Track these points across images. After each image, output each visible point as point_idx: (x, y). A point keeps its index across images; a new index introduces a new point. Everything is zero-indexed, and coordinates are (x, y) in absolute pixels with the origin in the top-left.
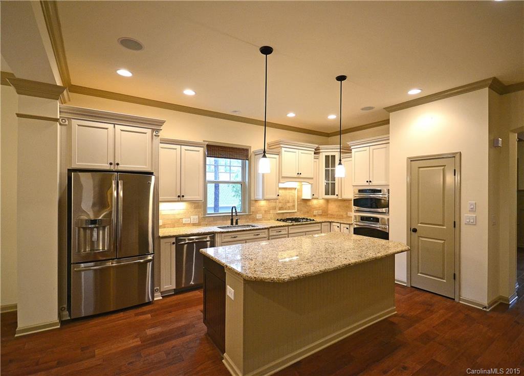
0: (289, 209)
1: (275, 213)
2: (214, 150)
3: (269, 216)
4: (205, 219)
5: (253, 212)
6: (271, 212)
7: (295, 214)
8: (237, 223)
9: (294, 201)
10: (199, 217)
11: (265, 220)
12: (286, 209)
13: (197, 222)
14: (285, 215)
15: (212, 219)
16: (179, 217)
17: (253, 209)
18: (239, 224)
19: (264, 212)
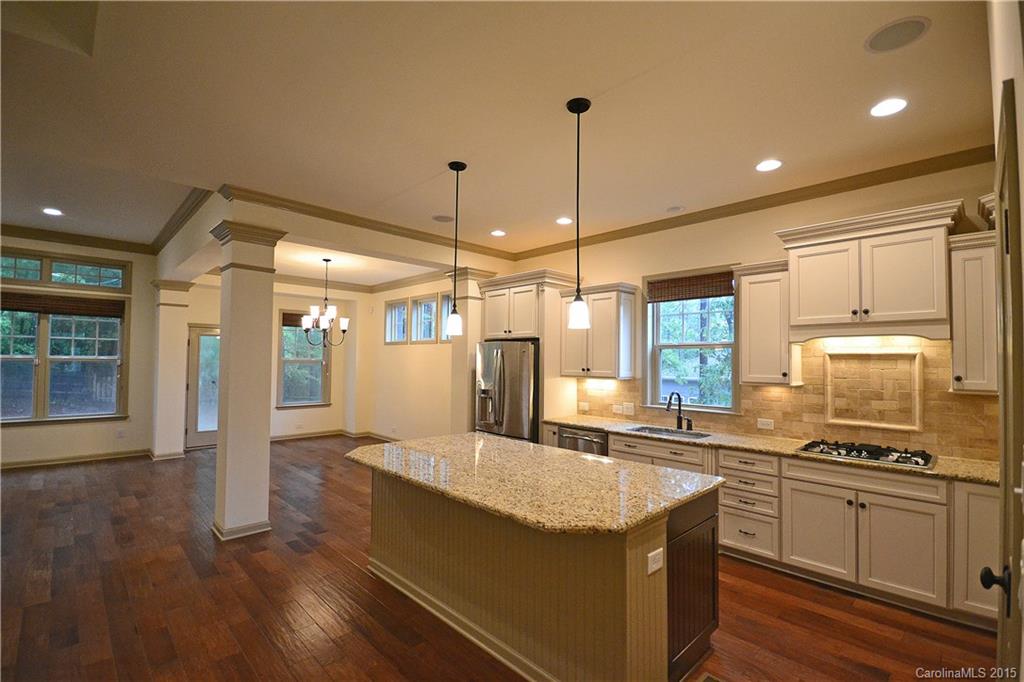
0: (882, 420)
1: (821, 421)
2: (667, 288)
3: (796, 428)
4: (645, 411)
5: (747, 411)
6: (806, 418)
7: (913, 438)
8: (689, 427)
9: (908, 396)
10: (635, 406)
11: (784, 436)
12: (864, 417)
13: (632, 414)
14: (862, 433)
15: (657, 413)
16: (607, 402)
17: (746, 403)
18: (695, 430)
19: (780, 414)
